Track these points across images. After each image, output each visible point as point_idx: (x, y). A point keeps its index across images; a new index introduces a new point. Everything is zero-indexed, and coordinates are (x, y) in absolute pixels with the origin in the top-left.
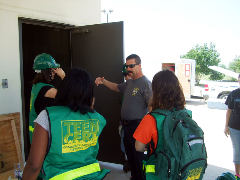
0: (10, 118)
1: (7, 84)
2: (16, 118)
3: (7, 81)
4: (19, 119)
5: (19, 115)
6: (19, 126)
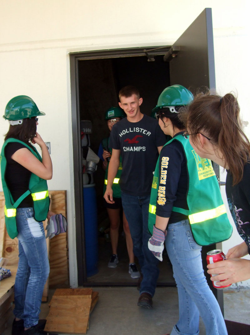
1: (49, 148)
2: (59, 197)
3: (49, 144)
4: (62, 200)
5: (63, 194)
6: (63, 210)
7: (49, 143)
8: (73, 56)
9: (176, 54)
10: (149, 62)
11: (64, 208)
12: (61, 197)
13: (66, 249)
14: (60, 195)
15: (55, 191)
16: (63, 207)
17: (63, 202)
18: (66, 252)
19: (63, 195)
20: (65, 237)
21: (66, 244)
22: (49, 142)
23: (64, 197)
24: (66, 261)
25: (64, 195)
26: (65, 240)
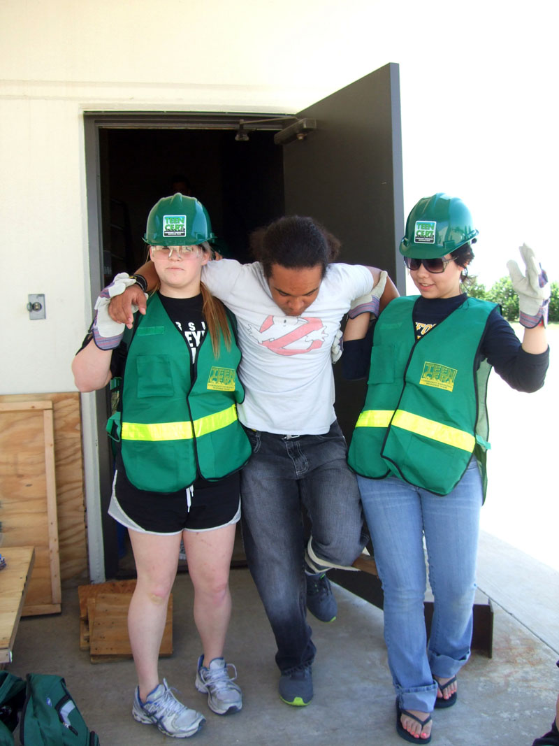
0: (39, 405)
1: (43, 307)
2: (66, 406)
3: (42, 298)
4: (75, 410)
5: (75, 399)
6: (76, 431)
7: (42, 295)
8: (91, 118)
9: (306, 135)
10: (238, 142)
11: (78, 427)
12: (70, 405)
13: (82, 508)
14: (70, 401)
15: (58, 393)
16: (75, 425)
17: (76, 415)
18: (83, 514)
19: (75, 401)
20: (81, 484)
21: (82, 499)
22: (42, 293)
23: (77, 405)
24: (84, 533)
25: (78, 401)
26: (81, 490)
